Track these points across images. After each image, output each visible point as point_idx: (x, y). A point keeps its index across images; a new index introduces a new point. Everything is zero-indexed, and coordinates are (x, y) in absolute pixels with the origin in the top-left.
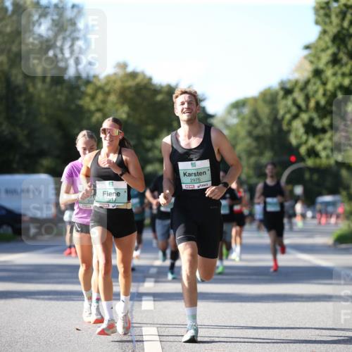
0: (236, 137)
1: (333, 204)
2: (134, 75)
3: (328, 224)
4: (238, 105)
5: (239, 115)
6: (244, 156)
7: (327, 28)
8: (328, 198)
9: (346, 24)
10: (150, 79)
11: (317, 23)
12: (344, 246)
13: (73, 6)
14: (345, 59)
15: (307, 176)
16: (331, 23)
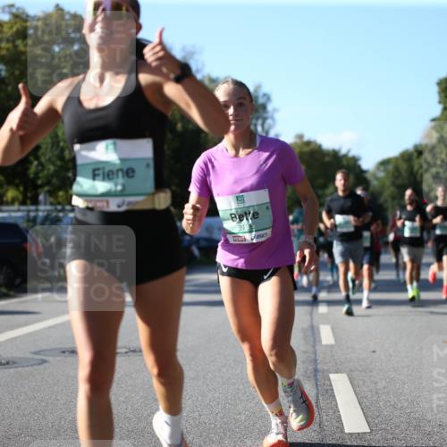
0: (383, 186)
2: (308, 143)
4: (384, 163)
5: (385, 170)
6: (389, 200)
10: (320, 146)
13: (265, 95)
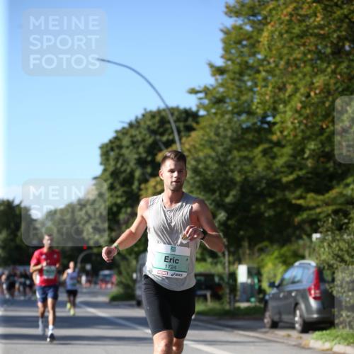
1: (110, 276)
3: (106, 288)
7: (107, 167)
8: (107, 272)
9: (119, 165)
11: (101, 164)
12: (116, 303)
14: (118, 186)
15: (94, 258)
16: (109, 165)
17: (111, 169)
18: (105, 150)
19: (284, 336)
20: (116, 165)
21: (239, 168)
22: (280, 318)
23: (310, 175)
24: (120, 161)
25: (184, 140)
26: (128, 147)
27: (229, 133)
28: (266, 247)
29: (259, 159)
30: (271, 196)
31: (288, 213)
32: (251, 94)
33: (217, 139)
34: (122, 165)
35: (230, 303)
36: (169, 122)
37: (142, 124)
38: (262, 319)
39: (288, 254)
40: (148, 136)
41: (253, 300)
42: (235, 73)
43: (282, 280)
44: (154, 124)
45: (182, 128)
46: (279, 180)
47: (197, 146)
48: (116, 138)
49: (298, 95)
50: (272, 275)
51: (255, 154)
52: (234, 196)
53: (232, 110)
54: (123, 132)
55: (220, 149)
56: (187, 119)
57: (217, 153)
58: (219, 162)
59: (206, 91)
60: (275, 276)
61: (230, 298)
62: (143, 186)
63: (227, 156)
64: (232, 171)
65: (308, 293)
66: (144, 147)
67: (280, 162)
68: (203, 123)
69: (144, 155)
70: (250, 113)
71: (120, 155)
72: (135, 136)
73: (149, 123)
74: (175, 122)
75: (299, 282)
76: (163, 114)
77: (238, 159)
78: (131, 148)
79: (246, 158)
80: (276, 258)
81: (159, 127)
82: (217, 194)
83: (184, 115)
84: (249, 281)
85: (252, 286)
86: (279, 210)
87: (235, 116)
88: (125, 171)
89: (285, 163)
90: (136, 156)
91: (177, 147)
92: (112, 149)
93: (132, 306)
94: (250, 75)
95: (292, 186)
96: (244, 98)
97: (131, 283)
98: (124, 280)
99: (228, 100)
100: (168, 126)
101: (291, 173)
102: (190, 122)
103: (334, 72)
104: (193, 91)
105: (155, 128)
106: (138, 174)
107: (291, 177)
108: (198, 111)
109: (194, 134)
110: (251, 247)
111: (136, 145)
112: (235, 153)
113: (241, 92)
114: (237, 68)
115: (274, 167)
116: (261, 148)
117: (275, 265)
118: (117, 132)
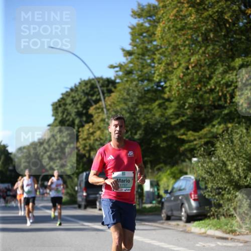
17: (60, 119)
18: (55, 106)
19: (175, 225)
20: (62, 116)
21: (143, 116)
22: (172, 214)
23: (189, 120)
24: (65, 114)
25: (107, 98)
26: (70, 104)
27: (137, 94)
28: (162, 167)
29: (156, 110)
30: (165, 134)
31: (175, 145)
32: (150, 68)
33: (128, 97)
34: (67, 116)
35: (139, 205)
36: (97, 87)
37: (79, 88)
38: (160, 214)
39: (176, 171)
40: (83, 97)
41: (154, 202)
42: (139, 54)
43: (173, 188)
44: (87, 89)
45: (105, 91)
46: (170, 124)
47: (116, 102)
48: (63, 99)
49: (181, 68)
50: (166, 186)
51: (153, 107)
52: (140, 134)
53: (138, 78)
54: (67, 94)
55: (130, 104)
56: (109, 85)
57: (129, 107)
58: (130, 112)
59: (121, 66)
60: (168, 186)
61: (139, 201)
62: (80, 129)
63: (135, 109)
64: (138, 118)
65: (190, 197)
66: (81, 104)
67: (170, 112)
68: (119, 87)
69: (81, 109)
70: (150, 80)
71: (66, 109)
72: (75, 97)
73: (83, 88)
74: (101, 87)
75: (184, 189)
76: (93, 82)
77: (142, 110)
78: (72, 105)
79: (147, 109)
80: (169, 175)
81: (90, 91)
82: (129, 133)
83: (106, 83)
84: (152, 190)
85: (153, 193)
86: (169, 143)
87: (140, 82)
88: (69, 120)
89: (173, 112)
90: (76, 110)
91: (102, 103)
92: (60, 106)
93: (75, 208)
94: (149, 56)
95: (178, 127)
96: (145, 71)
97: (74, 193)
98: (69, 191)
99: (135, 72)
100: (96, 90)
101: (177, 119)
102: (110, 87)
103: (204, 53)
104: (112, 67)
105: (88, 91)
106: (77, 122)
107: (177, 121)
108: (115, 79)
109: (113, 95)
110: (152, 168)
111: (75, 103)
112: (140, 106)
113: (143, 66)
114: (140, 51)
115: (166, 115)
116: (157, 103)
117: (168, 179)
118: (62, 94)
